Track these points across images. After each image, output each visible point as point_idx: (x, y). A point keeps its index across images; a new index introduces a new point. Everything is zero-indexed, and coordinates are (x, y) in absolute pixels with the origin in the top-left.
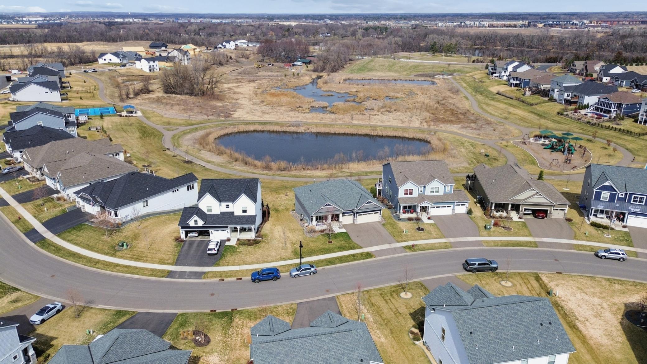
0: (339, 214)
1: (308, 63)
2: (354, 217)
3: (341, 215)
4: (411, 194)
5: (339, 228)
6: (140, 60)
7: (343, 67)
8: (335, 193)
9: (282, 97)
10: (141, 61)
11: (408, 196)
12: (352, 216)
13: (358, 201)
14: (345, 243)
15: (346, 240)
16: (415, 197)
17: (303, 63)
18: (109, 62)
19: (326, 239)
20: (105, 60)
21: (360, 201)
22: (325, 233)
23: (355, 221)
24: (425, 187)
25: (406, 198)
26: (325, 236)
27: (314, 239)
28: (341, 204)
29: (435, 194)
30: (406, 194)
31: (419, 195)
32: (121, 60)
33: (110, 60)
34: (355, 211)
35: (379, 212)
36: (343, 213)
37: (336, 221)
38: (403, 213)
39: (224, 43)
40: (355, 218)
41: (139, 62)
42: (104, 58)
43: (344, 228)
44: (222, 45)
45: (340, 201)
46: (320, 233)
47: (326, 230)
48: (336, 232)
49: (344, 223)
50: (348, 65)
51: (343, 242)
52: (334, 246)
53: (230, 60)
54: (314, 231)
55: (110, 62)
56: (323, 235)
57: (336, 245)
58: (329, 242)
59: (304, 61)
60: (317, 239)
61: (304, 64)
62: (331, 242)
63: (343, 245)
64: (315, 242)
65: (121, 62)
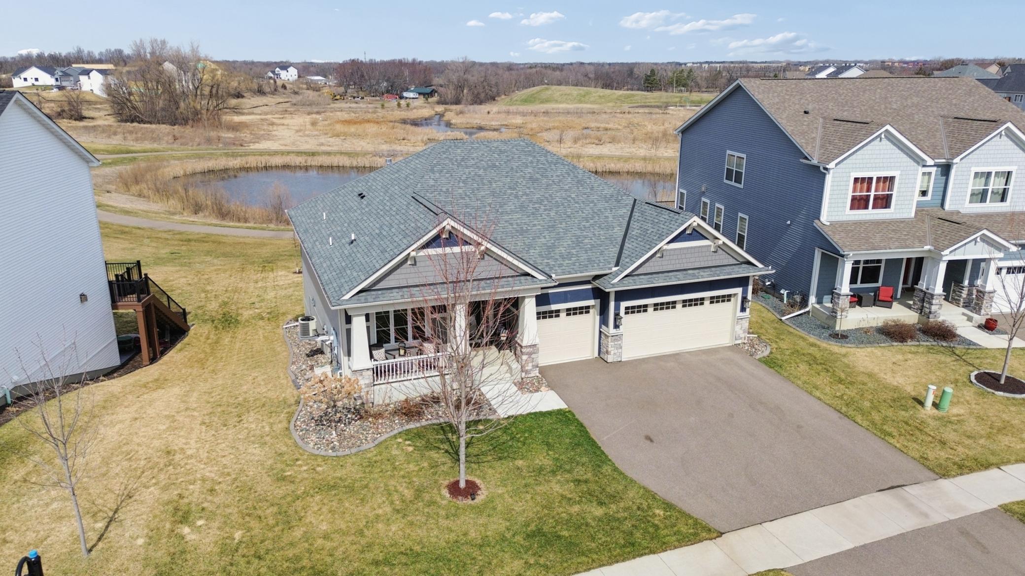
0: (516, 303)
1: (427, 94)
2: (604, 321)
3: (529, 308)
4: (884, 202)
5: (521, 385)
6: (88, 74)
7: (494, 100)
8: (493, 194)
9: (367, 125)
10: (91, 74)
11: (871, 214)
12: (593, 317)
13: (619, 232)
14: (568, 490)
15: (580, 472)
16: (902, 221)
17: (420, 94)
18: (33, 85)
19: (434, 466)
20: (25, 79)
21: (634, 232)
22: (428, 419)
23: (611, 345)
24: (946, 169)
25: (858, 224)
26: (429, 446)
27: (351, 471)
28: (530, 246)
29: (991, 206)
30: (859, 203)
31: (921, 209)
32: (57, 80)
33: (37, 79)
34: (612, 286)
35: (739, 291)
36: (542, 300)
37: (500, 346)
38: (858, 300)
39: (278, 69)
40: (611, 330)
41: (86, 77)
42: (23, 75)
43: (551, 387)
44: (273, 72)
45: (522, 232)
46: (399, 425)
47: (436, 400)
48: (503, 412)
49: (545, 359)
50: (503, 97)
51: (557, 487)
52: (498, 525)
53: (282, 90)
54: (361, 413)
55: (36, 83)
56: (418, 435)
57: (508, 515)
58: (454, 489)
59: (420, 91)
60: (371, 464)
61: (422, 97)
62: (471, 490)
63: (562, 511)
64: (351, 489)
65: (59, 83)
